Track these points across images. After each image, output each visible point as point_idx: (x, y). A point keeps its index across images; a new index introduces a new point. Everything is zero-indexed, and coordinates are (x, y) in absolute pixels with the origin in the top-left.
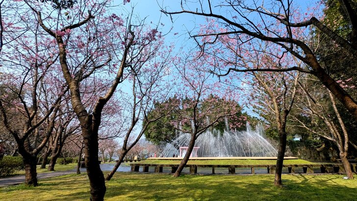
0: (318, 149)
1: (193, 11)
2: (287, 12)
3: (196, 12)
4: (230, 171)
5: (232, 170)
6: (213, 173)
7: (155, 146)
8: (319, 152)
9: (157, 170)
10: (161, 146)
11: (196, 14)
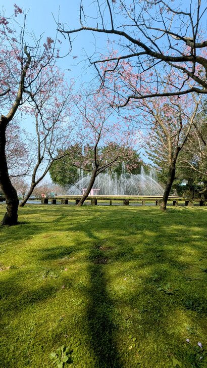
0: (200, 192)
1: (93, 28)
2: (195, 29)
3: (96, 29)
4: (124, 203)
5: (126, 202)
6: (111, 204)
7: (61, 189)
8: (200, 194)
9: (63, 202)
10: (66, 188)
11: (96, 31)
